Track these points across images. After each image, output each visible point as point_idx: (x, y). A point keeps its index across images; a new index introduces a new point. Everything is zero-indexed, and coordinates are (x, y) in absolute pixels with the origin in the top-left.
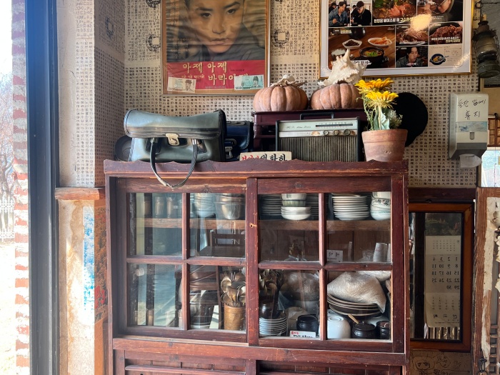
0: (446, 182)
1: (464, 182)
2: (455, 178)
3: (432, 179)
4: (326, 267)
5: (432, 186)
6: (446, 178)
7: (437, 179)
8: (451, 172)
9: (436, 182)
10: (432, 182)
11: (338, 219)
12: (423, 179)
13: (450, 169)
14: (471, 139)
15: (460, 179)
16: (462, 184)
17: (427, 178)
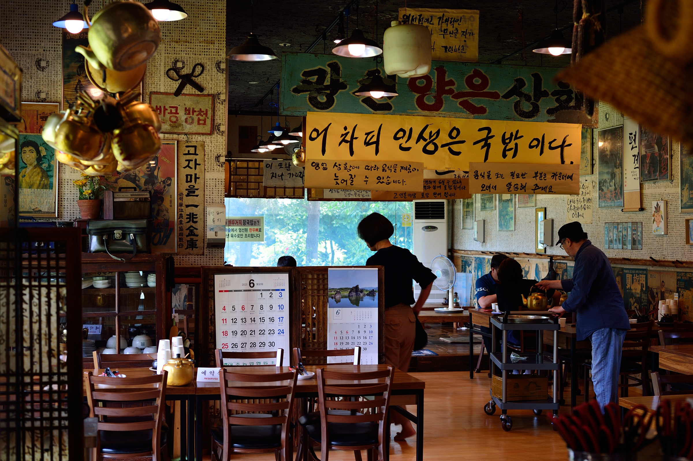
0: (205, 263)
1: (217, 263)
2: (211, 261)
3: (196, 261)
4: (120, 314)
5: (196, 266)
6: (205, 261)
7: (199, 261)
8: (208, 256)
9: (199, 263)
10: (196, 263)
11: (128, 287)
12: (190, 261)
13: (208, 254)
14: (216, 236)
15: (214, 261)
16: (215, 264)
17: (193, 261)
